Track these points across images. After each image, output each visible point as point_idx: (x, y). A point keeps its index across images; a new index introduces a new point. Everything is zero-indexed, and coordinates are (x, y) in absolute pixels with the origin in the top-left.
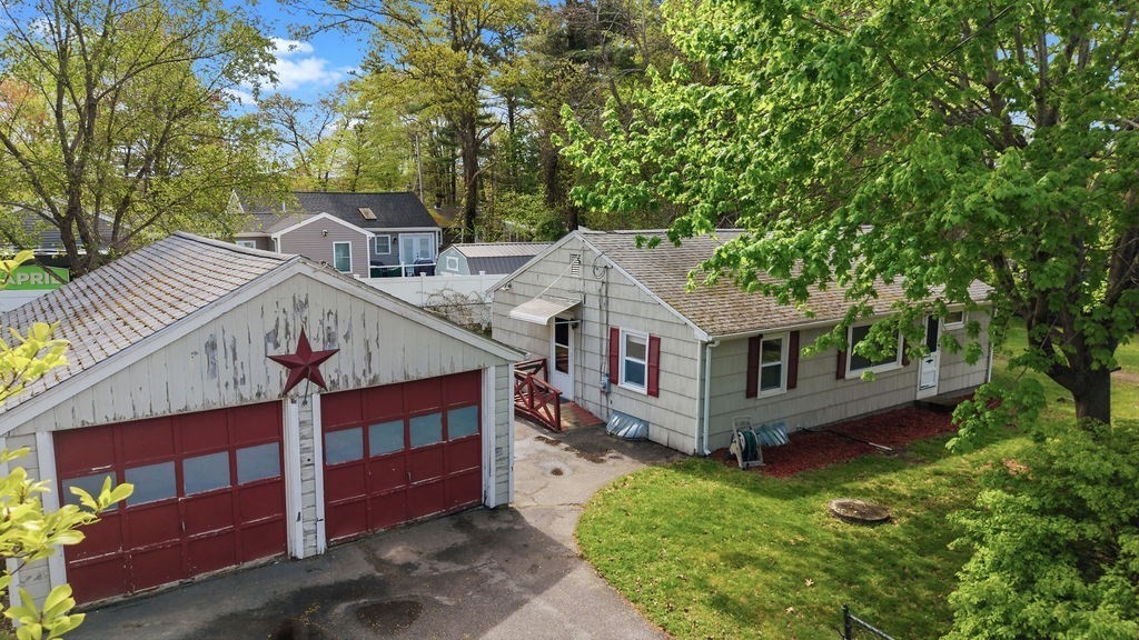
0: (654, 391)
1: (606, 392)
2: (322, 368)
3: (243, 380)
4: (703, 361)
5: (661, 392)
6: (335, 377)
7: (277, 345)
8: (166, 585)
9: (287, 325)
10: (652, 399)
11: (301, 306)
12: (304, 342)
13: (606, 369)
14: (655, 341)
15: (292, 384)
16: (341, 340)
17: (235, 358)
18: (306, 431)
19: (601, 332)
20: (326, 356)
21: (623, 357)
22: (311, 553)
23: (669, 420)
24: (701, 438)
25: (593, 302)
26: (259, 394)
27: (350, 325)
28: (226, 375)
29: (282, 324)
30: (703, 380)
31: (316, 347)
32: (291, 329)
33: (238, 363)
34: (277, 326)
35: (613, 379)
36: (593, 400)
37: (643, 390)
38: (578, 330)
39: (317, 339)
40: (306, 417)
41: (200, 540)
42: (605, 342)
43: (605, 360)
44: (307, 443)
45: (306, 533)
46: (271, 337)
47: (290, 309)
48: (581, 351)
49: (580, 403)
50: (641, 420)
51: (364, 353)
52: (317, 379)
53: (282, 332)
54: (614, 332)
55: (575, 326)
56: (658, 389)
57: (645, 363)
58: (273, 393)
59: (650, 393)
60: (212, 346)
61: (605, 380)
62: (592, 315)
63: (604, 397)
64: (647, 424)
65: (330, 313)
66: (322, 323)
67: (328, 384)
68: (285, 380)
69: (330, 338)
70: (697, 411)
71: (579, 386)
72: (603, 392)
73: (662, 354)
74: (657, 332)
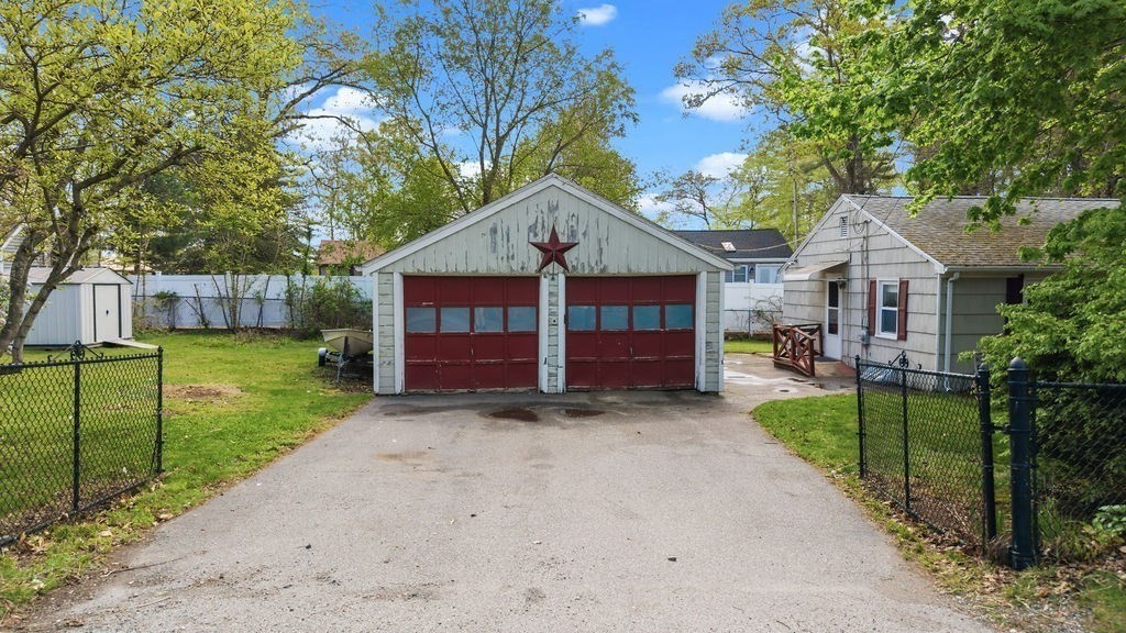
0: (903, 336)
1: (867, 346)
2: (566, 255)
3: (513, 256)
5: (909, 335)
6: (575, 263)
7: (536, 235)
8: (460, 390)
9: (543, 222)
10: (901, 343)
11: (553, 209)
12: (554, 234)
13: (866, 324)
14: (904, 284)
15: (545, 264)
16: (580, 236)
17: (508, 241)
18: (553, 299)
19: (862, 286)
20: (569, 247)
21: (880, 308)
22: (553, 390)
25: (857, 259)
26: (522, 268)
27: (587, 226)
28: (502, 251)
29: (540, 220)
31: (563, 239)
32: (546, 224)
33: (510, 244)
34: (537, 221)
35: (871, 331)
37: (895, 336)
38: (846, 290)
39: (563, 234)
40: (553, 290)
41: (481, 364)
42: (865, 296)
43: (866, 314)
44: (554, 309)
45: (550, 375)
46: (532, 229)
47: (545, 210)
48: (847, 309)
49: (844, 360)
51: (597, 248)
52: (562, 263)
53: (540, 226)
54: (873, 284)
55: (843, 285)
56: (906, 332)
57: (897, 309)
58: (532, 269)
59: (900, 338)
60: (494, 231)
61: (864, 332)
62: (856, 272)
63: (865, 351)
65: (573, 215)
66: (567, 222)
67: (570, 268)
68: (541, 260)
69: (573, 234)
72: (863, 345)
73: (910, 296)
74: (905, 276)
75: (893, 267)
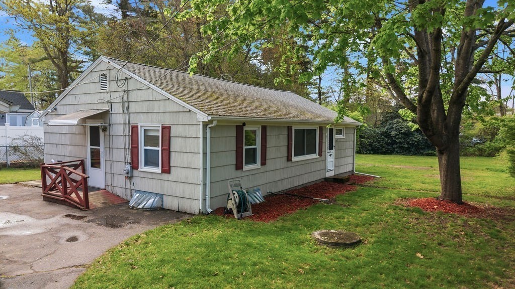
0: (167, 170)
1: (130, 177)
4: (205, 138)
5: (172, 169)
10: (165, 176)
13: (129, 159)
14: (166, 129)
19: (124, 131)
21: (142, 147)
23: (179, 189)
24: (205, 200)
25: (117, 108)
30: (205, 154)
35: (134, 166)
36: (120, 186)
37: (158, 170)
38: (107, 133)
42: (127, 138)
43: (129, 152)
48: (110, 148)
49: (110, 189)
50: (157, 194)
54: (135, 128)
55: (105, 129)
56: (170, 167)
57: (160, 149)
59: (163, 171)
61: (128, 167)
62: (117, 119)
63: (128, 181)
64: (161, 196)
70: (201, 179)
71: (109, 176)
72: (127, 177)
73: (172, 139)
74: (167, 122)
75: (155, 115)
